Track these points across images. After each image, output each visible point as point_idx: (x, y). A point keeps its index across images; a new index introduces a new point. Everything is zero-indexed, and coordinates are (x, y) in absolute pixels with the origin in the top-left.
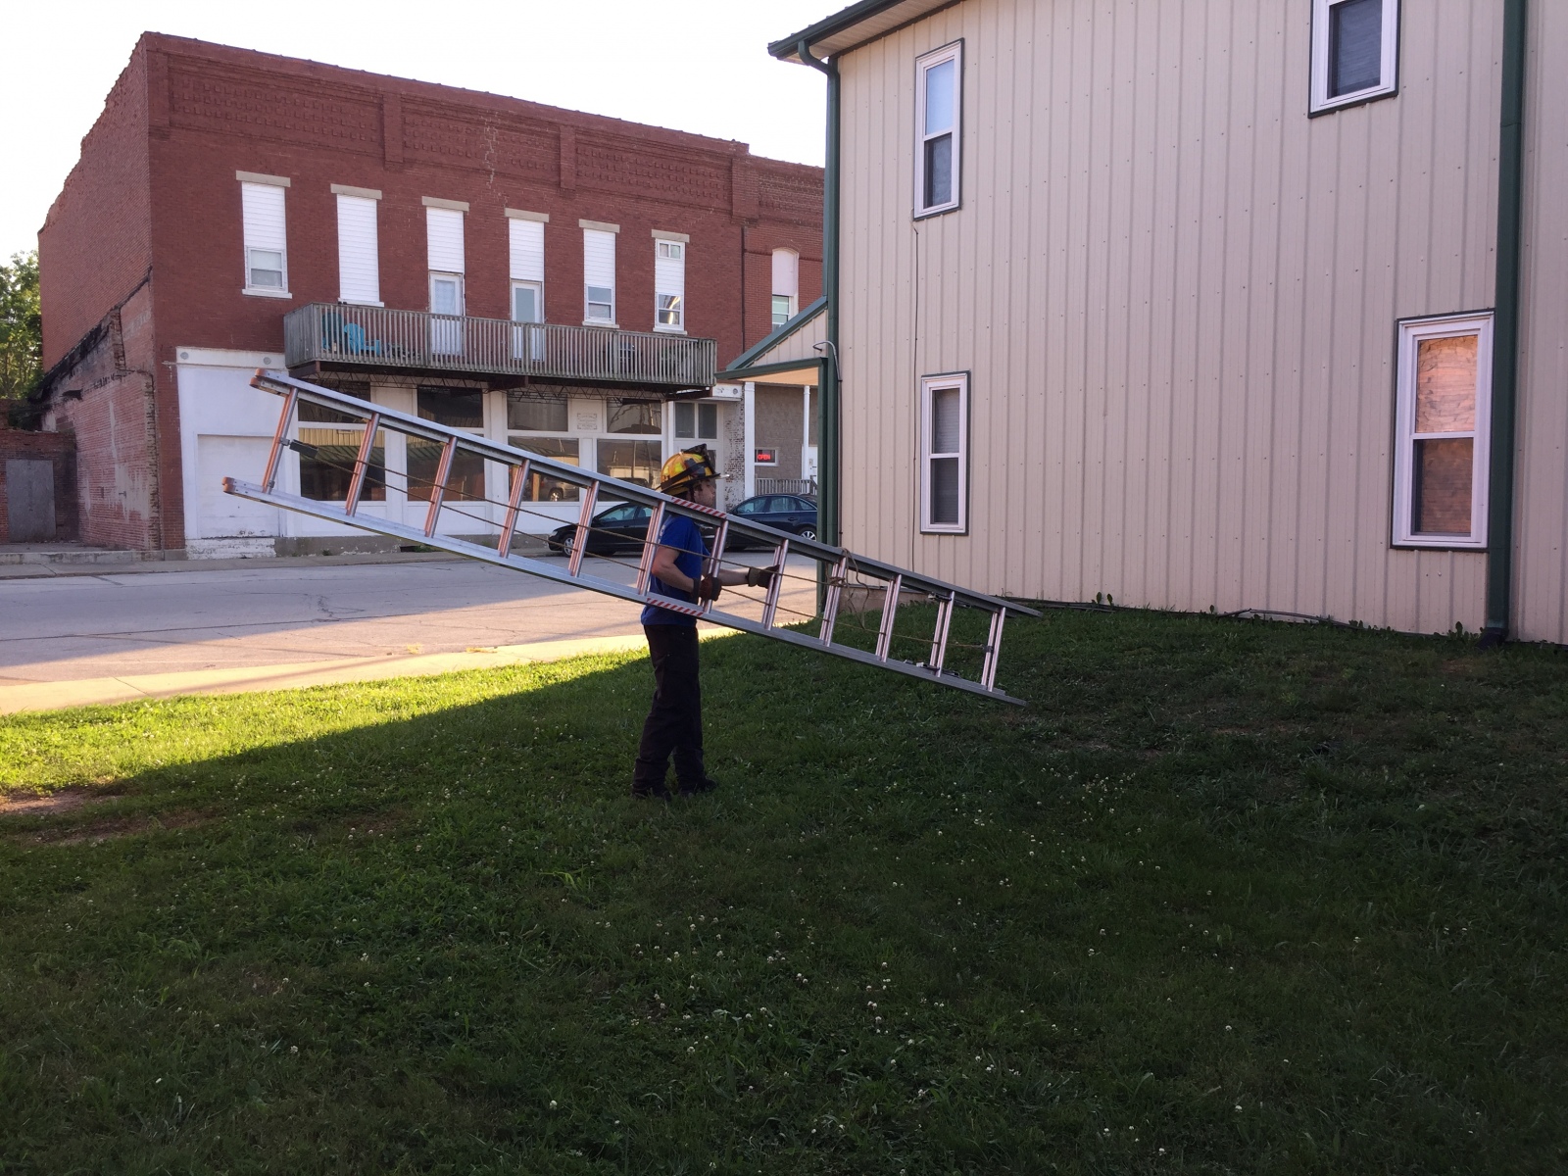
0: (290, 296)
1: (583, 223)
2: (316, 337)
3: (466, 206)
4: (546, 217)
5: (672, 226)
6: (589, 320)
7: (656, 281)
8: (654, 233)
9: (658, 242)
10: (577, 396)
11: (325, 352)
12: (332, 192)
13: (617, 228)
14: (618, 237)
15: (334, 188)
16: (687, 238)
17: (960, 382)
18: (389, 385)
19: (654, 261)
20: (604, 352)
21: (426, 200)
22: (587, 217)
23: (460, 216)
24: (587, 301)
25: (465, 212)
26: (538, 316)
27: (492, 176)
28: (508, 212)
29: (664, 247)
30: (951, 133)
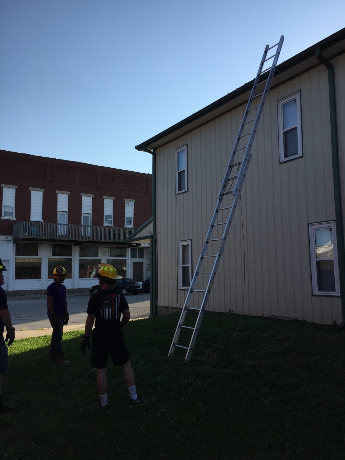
0: (15, 219)
1: (104, 197)
2: (21, 231)
3: (69, 193)
4: (93, 195)
5: (130, 197)
6: (105, 224)
7: (125, 213)
8: (125, 199)
9: (126, 202)
10: (101, 246)
11: (23, 235)
12: (30, 189)
13: (114, 198)
14: (114, 201)
15: (30, 188)
16: (134, 201)
17: (189, 243)
18: (43, 244)
19: (125, 207)
20: (108, 233)
21: (57, 191)
22: (105, 195)
23: (67, 195)
24: (104, 219)
25: (69, 195)
26: (90, 224)
27: (77, 185)
28: (82, 194)
29: (128, 204)
30: (185, 170)
